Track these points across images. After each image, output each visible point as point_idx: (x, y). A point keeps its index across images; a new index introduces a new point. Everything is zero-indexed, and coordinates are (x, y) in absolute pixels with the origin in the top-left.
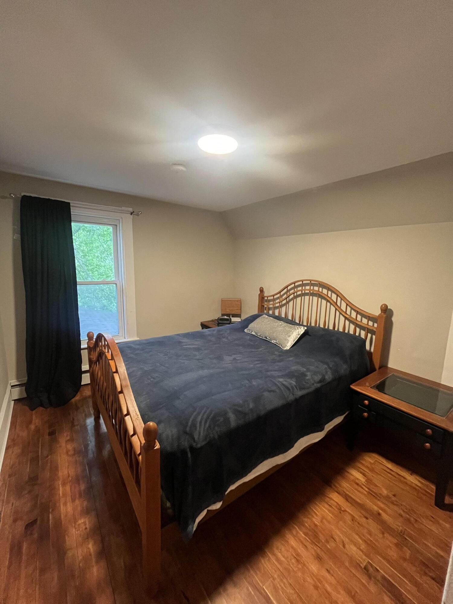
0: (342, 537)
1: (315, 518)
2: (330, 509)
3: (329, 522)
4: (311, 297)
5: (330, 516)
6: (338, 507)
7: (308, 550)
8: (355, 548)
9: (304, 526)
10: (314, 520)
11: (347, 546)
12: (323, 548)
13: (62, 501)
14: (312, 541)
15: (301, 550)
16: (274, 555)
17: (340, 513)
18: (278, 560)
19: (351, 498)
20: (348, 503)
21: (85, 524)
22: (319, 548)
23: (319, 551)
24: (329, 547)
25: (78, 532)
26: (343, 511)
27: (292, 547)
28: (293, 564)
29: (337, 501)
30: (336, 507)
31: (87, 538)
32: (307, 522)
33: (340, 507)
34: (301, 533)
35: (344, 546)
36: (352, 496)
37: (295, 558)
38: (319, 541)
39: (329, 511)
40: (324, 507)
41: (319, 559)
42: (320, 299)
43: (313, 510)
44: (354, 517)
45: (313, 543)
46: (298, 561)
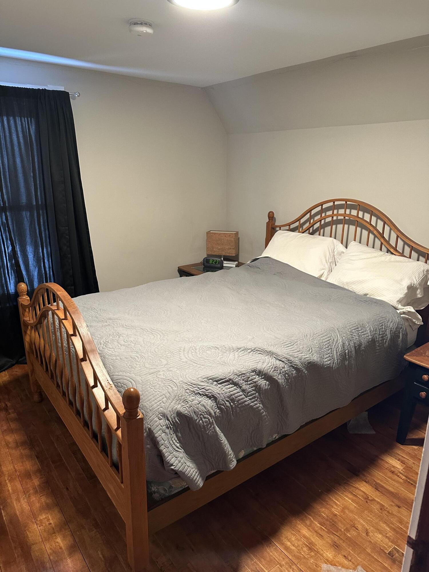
0: (366, 526)
1: (335, 508)
2: (355, 498)
3: (352, 512)
4: (346, 226)
5: (353, 505)
6: (365, 496)
7: (323, 539)
8: (380, 536)
9: (320, 516)
10: (333, 510)
11: (371, 534)
12: (341, 537)
13: (14, 497)
14: (328, 530)
15: (315, 539)
16: (282, 544)
17: (367, 502)
18: (287, 548)
19: (383, 487)
20: (377, 492)
21: (48, 520)
22: (336, 536)
23: (336, 539)
24: (349, 535)
25: (41, 527)
26: (371, 500)
27: (305, 537)
28: (304, 552)
29: (364, 490)
30: (362, 496)
31: (54, 533)
32: (324, 512)
33: (367, 496)
34: (316, 523)
35: (367, 534)
36: (384, 485)
37: (307, 546)
38: (338, 530)
39: (352, 500)
40: (347, 497)
41: (336, 547)
42: (359, 229)
43: (333, 500)
44: (383, 506)
45: (329, 532)
46: (310, 549)
